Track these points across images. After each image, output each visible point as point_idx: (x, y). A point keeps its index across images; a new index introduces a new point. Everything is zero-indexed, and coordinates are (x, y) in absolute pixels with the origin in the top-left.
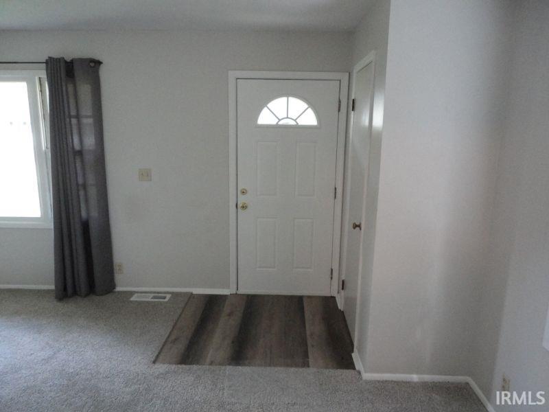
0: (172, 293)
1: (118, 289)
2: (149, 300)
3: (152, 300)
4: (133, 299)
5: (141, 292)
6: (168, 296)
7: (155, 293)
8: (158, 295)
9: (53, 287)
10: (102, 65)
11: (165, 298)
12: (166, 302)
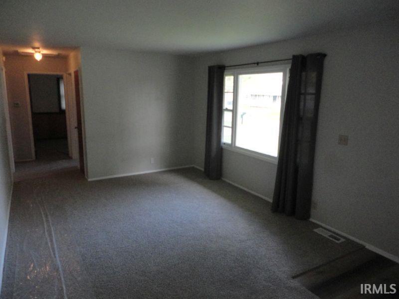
0: (347, 239)
1: (311, 220)
2: (326, 236)
3: (329, 237)
4: (315, 230)
5: (325, 229)
6: (342, 240)
7: (334, 233)
8: (336, 236)
9: (271, 201)
10: (327, 57)
11: (338, 240)
12: (337, 244)
